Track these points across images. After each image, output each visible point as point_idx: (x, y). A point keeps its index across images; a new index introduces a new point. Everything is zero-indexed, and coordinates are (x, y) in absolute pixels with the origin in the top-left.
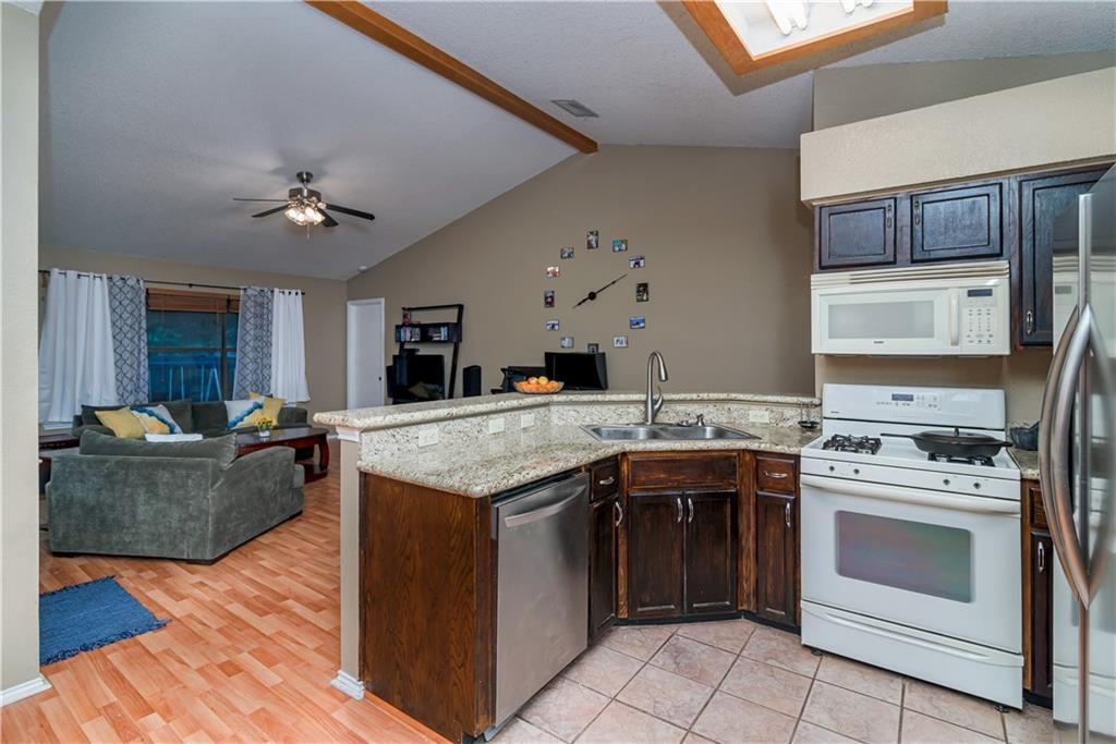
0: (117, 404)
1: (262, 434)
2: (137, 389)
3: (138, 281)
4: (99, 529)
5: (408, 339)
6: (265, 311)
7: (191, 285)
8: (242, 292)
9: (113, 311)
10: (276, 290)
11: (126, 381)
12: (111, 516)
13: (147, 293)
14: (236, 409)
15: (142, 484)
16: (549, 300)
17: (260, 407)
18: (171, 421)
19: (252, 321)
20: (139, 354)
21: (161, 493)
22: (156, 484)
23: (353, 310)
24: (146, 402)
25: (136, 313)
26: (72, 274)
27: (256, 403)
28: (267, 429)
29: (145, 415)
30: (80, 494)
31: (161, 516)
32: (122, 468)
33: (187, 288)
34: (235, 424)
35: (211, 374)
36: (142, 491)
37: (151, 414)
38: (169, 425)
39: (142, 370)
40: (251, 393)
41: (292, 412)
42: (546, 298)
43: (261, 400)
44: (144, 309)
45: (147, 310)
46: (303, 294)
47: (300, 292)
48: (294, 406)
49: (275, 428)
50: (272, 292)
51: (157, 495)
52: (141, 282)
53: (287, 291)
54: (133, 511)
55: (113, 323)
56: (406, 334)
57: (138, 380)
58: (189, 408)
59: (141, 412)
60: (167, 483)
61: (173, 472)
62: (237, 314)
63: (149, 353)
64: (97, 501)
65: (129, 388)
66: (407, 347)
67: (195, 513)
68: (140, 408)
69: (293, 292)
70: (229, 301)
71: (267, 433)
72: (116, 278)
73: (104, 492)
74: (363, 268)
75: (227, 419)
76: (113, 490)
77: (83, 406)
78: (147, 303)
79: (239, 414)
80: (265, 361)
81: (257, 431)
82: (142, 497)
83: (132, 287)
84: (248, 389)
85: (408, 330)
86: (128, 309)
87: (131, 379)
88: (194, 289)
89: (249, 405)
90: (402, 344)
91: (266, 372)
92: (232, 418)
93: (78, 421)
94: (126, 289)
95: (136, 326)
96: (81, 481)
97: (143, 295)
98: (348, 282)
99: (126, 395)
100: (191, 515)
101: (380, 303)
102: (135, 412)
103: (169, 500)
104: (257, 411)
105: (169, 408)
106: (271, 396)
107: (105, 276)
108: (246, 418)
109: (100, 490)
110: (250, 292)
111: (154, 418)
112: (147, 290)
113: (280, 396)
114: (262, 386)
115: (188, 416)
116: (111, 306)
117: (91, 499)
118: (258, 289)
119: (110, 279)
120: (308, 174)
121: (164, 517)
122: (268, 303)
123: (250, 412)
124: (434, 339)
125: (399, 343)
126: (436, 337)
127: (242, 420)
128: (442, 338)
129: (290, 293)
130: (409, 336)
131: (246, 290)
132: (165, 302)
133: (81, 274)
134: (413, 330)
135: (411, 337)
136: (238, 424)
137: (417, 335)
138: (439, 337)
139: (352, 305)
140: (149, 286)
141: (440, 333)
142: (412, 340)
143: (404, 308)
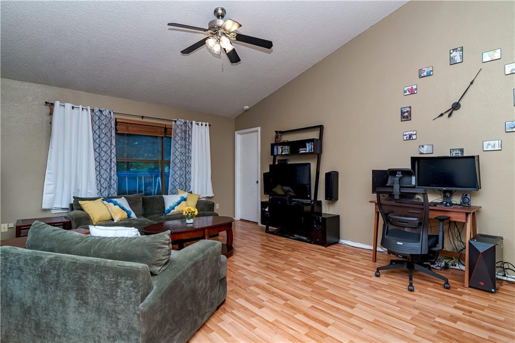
0: (97, 196)
1: (188, 221)
2: (110, 186)
3: (110, 112)
4: (34, 332)
5: (279, 153)
6: (187, 136)
7: (143, 117)
8: (173, 123)
9: (94, 132)
10: (194, 122)
11: (102, 181)
12: (44, 321)
13: (116, 122)
14: (170, 201)
15: (72, 289)
16: (406, 114)
17: (185, 200)
18: (129, 208)
19: (179, 142)
20: (111, 162)
21: (91, 301)
22: (85, 289)
23: (239, 138)
24: (116, 195)
25: (109, 134)
26: (68, 106)
27: (182, 197)
28: (192, 217)
29: (111, 204)
30: (19, 292)
31: (90, 328)
32: (54, 268)
33: (140, 119)
34: (169, 211)
35: (158, 181)
36: (72, 295)
37: (115, 204)
38: (127, 212)
39: (113, 173)
40: (179, 190)
41: (205, 204)
42: (402, 113)
43: (185, 195)
44: (113, 132)
45: (117, 134)
46: (210, 125)
47: (208, 124)
48: (204, 199)
49: (197, 216)
50: (192, 123)
51: (87, 303)
52: (112, 113)
53: (200, 123)
54: (64, 318)
55: (94, 141)
56: (279, 150)
57: (110, 179)
58: (141, 199)
59: (109, 202)
60: (96, 291)
61: (102, 278)
62: (171, 138)
63: (117, 162)
64: (34, 303)
65: (104, 185)
66: (279, 158)
67: (125, 331)
68: (108, 199)
69: (204, 124)
70: (166, 129)
71: (191, 221)
72: (96, 109)
73: (38, 292)
74: (247, 107)
75: (164, 208)
76: (46, 292)
77: (74, 197)
78: (116, 129)
79: (172, 205)
80: (187, 169)
81: (185, 218)
82: (72, 303)
83: (106, 116)
84: (177, 187)
85: (280, 148)
86: (103, 131)
87: (106, 179)
88: (144, 120)
89: (177, 198)
90: (275, 157)
91: (188, 177)
92: (167, 207)
93: (72, 207)
94: (103, 118)
95: (109, 143)
96: (19, 278)
97: (113, 123)
98: (235, 118)
99: (103, 190)
100: (120, 333)
101: (257, 131)
102: (105, 202)
103: (98, 310)
104: (183, 203)
105: (128, 200)
106: (191, 193)
107: (89, 108)
108: (176, 208)
109: (35, 289)
110: (178, 123)
111: (117, 207)
112: (116, 119)
113: (196, 193)
114: (186, 187)
115: (140, 205)
116: (93, 129)
117: (28, 299)
118: (183, 121)
119: (93, 110)
120: (223, 9)
121: (93, 330)
122: (189, 130)
123: (179, 203)
124: (301, 152)
125: (273, 156)
126: (302, 151)
127: (174, 209)
128: (308, 151)
129: (202, 125)
130: (281, 151)
131: (175, 121)
132: (127, 128)
133: (74, 106)
134: (284, 147)
135: (282, 152)
136: (171, 212)
137: (287, 150)
138: (305, 150)
139: (238, 134)
140: (117, 117)
141: (306, 148)
142: (283, 153)
143: (276, 132)
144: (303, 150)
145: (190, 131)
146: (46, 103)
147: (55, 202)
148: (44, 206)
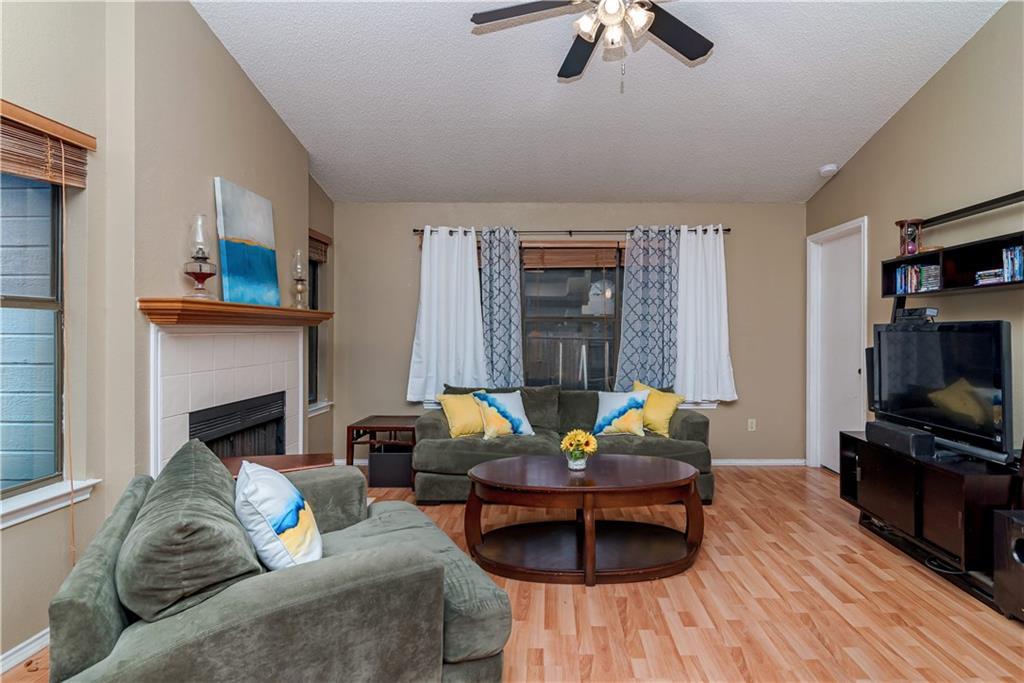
0: (486, 385)
2: (509, 368)
3: (507, 232)
5: (912, 289)
6: (667, 261)
7: (570, 233)
8: (628, 235)
10: (684, 229)
11: (496, 358)
13: (521, 248)
14: (609, 405)
17: (639, 406)
18: (519, 415)
20: (510, 324)
23: (816, 253)
26: (444, 230)
27: (635, 400)
29: (485, 404)
33: (567, 237)
34: (602, 426)
37: (491, 404)
38: (513, 423)
43: (646, 395)
45: (521, 270)
46: (726, 230)
47: (720, 228)
50: (678, 232)
52: (511, 234)
53: (700, 228)
55: (482, 287)
56: (910, 281)
57: (508, 356)
58: (555, 397)
65: (498, 366)
66: (910, 304)
70: (619, 250)
72: (485, 230)
75: (595, 419)
77: (445, 386)
78: (521, 261)
79: (611, 412)
80: (668, 336)
84: (634, 377)
85: (912, 272)
87: (501, 355)
88: (575, 237)
90: (900, 302)
97: (514, 253)
102: (477, 399)
104: (633, 412)
105: (528, 397)
108: (615, 421)
110: (637, 234)
111: (492, 410)
112: (520, 243)
115: (554, 409)
116: (479, 267)
119: (478, 233)
122: (670, 249)
123: (622, 413)
124: (981, 282)
125: (891, 301)
126: (985, 278)
127: (610, 424)
128: (1007, 278)
129: (705, 231)
130: (915, 281)
131: (632, 231)
132: (542, 258)
133: (453, 230)
134: (924, 269)
135: (919, 284)
136: (604, 430)
137: (935, 277)
138: (996, 275)
139: (816, 243)
140: (523, 238)
141: (1002, 267)
142: (923, 289)
143: (901, 224)
144: (989, 276)
145: (673, 249)
146: (415, 231)
147: (428, 391)
148: (411, 397)
